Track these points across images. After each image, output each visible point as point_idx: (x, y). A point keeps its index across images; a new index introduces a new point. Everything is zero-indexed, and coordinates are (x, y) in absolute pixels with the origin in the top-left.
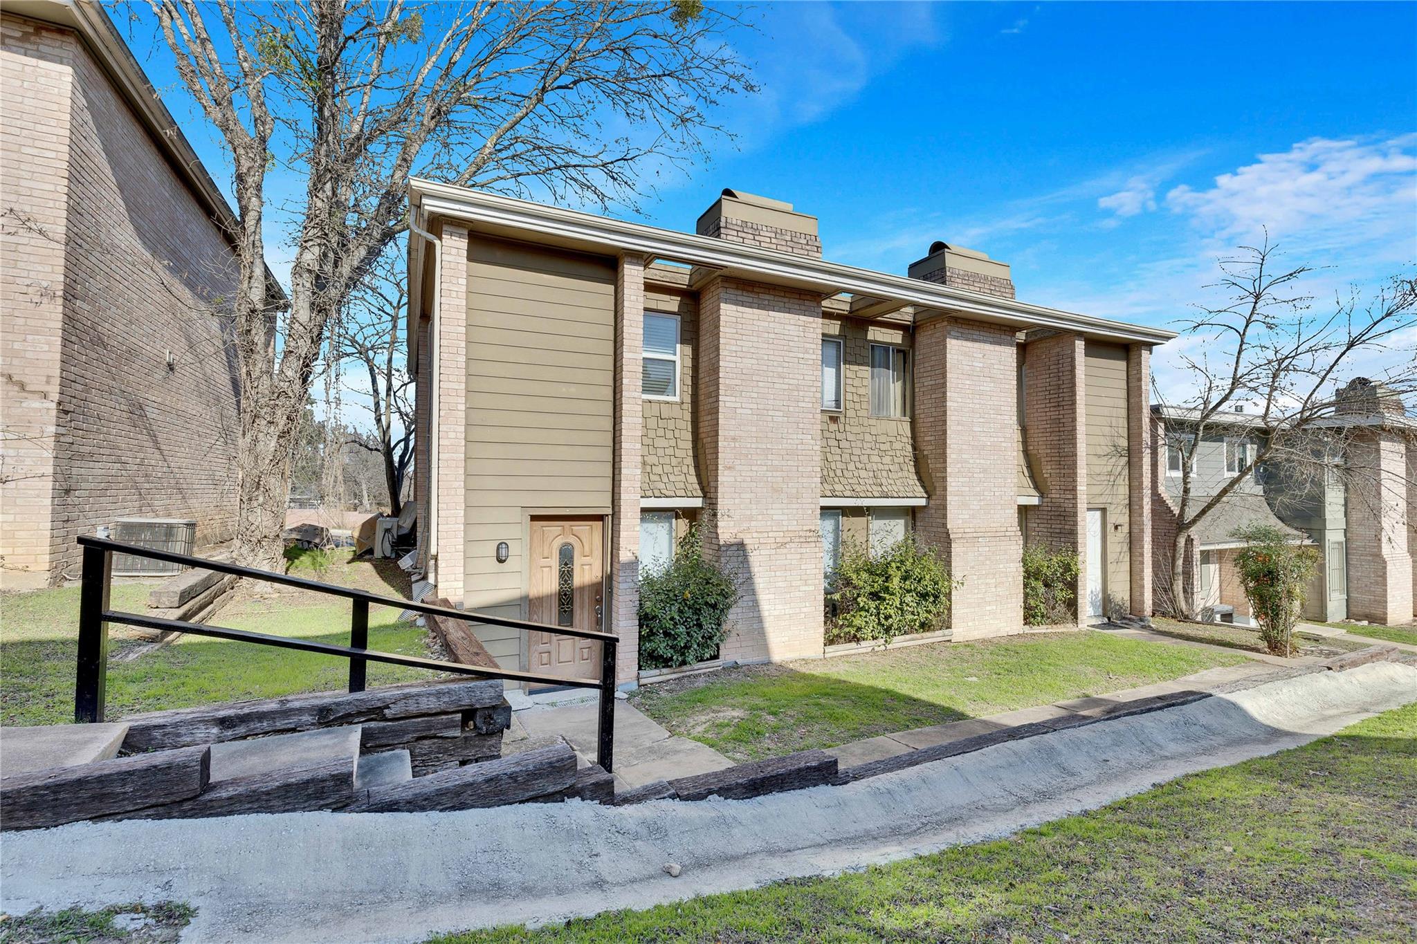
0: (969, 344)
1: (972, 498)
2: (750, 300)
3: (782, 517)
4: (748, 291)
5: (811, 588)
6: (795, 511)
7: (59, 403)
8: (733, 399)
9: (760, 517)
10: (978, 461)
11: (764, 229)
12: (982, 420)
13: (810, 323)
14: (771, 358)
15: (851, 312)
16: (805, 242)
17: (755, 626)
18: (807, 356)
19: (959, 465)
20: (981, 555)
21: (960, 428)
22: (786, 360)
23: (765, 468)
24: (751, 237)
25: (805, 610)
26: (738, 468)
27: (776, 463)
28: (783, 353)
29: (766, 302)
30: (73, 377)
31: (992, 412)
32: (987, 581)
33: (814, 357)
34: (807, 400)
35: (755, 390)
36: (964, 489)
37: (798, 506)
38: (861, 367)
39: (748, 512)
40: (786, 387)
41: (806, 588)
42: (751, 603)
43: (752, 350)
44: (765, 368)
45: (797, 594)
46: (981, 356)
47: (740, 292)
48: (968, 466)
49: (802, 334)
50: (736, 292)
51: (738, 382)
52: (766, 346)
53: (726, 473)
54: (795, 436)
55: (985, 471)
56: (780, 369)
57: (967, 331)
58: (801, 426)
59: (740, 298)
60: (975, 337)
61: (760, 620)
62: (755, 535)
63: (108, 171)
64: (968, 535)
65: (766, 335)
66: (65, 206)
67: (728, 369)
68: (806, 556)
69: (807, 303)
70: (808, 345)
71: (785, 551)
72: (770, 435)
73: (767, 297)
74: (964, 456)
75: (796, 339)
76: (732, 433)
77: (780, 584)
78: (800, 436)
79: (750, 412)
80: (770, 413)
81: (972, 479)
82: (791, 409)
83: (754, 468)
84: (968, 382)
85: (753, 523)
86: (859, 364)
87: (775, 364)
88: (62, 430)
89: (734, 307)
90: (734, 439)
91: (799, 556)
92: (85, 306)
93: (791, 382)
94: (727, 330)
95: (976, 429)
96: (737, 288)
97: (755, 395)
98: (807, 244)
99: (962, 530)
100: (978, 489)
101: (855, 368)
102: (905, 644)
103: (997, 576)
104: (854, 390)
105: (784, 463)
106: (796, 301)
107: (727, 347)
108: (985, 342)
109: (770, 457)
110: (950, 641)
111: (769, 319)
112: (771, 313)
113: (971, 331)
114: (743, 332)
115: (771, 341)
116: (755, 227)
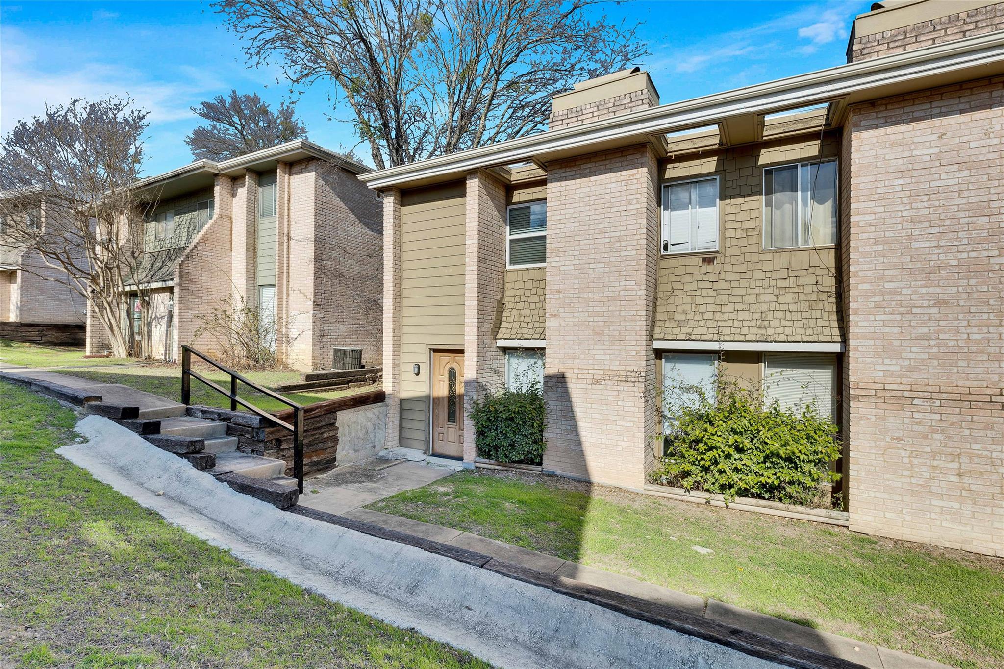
0: (902, 128)
1: (905, 343)
2: (573, 173)
3: (604, 357)
4: (570, 167)
5: (629, 424)
6: (617, 353)
7: (314, 302)
8: (558, 259)
9: (582, 356)
10: (924, 290)
11: (588, 107)
12: (937, 230)
13: (633, 175)
14: (592, 217)
15: (721, 144)
16: (628, 100)
17: (572, 447)
18: (629, 208)
19: (877, 298)
20: (919, 423)
21: (881, 247)
22: (607, 215)
23: (587, 314)
24: (575, 119)
25: (623, 443)
26: (562, 315)
27: (598, 309)
28: (604, 211)
29: (588, 170)
30: (322, 291)
31: (961, 215)
32: (935, 463)
33: (638, 206)
34: (629, 248)
35: (577, 248)
36: (887, 330)
37: (620, 348)
38: (747, 199)
39: (572, 352)
40: (608, 240)
41: (624, 424)
42: (569, 428)
43: (575, 215)
44: (586, 228)
45: (614, 427)
46: (935, 137)
47: (563, 170)
48: (899, 298)
49: (625, 188)
50: (561, 171)
51: (562, 244)
52: (587, 208)
53: (552, 319)
54: (617, 284)
55: (941, 303)
56: (601, 226)
57: (898, 112)
58: (623, 273)
59: (563, 175)
60: (916, 114)
61: (579, 443)
62: (576, 371)
63: (343, 205)
64: (888, 394)
65: (588, 199)
66: (313, 226)
67: (553, 236)
68: (623, 393)
69: (629, 158)
70: (631, 197)
71: (601, 387)
72: (591, 285)
73: (589, 165)
74: (887, 285)
75: (619, 194)
76: (557, 287)
77: (597, 416)
78: (622, 284)
79: (572, 267)
80: (592, 266)
81: (909, 317)
82: (613, 259)
83: (576, 315)
84: (901, 182)
85: (576, 361)
86: (744, 196)
87: (596, 222)
88: (316, 312)
89: (558, 184)
90: (559, 292)
91: (616, 393)
92: (330, 263)
93: (613, 234)
94: (553, 204)
95: (916, 245)
96: (561, 168)
97: (577, 253)
98: (631, 102)
99: (881, 386)
100: (926, 330)
101: (741, 200)
102: (758, 509)
103: (964, 459)
104: (738, 225)
105: (605, 309)
106: (618, 160)
107: (553, 218)
108: (946, 114)
109: (591, 304)
110: (847, 527)
111: (590, 184)
112: (592, 178)
113: (906, 110)
114: (566, 202)
115: (592, 203)
116: (579, 109)
